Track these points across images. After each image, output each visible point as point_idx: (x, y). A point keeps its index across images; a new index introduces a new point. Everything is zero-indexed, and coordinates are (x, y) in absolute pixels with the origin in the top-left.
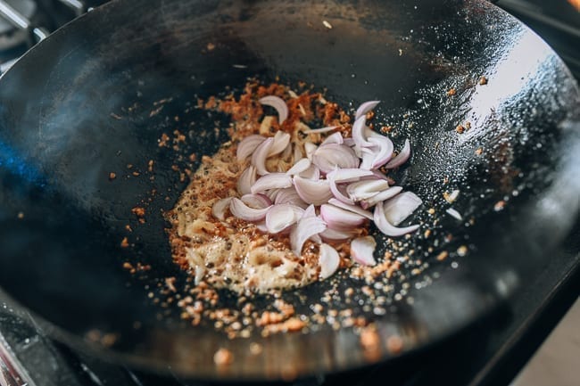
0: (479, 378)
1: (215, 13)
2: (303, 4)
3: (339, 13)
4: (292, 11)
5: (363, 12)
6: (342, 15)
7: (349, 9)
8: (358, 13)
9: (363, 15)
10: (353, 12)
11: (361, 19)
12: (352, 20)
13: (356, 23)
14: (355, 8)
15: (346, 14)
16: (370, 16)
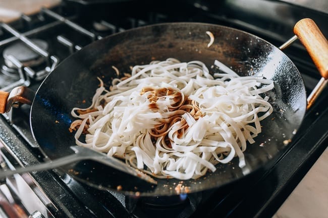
0: (258, 214)
1: (157, 43)
2: (198, 43)
3: (214, 48)
4: (192, 45)
5: (225, 49)
6: (215, 49)
7: (218, 47)
8: (223, 49)
9: (225, 50)
10: (220, 49)
11: (224, 52)
12: (219, 52)
13: (221, 54)
14: (222, 47)
15: (217, 49)
16: (227, 51)
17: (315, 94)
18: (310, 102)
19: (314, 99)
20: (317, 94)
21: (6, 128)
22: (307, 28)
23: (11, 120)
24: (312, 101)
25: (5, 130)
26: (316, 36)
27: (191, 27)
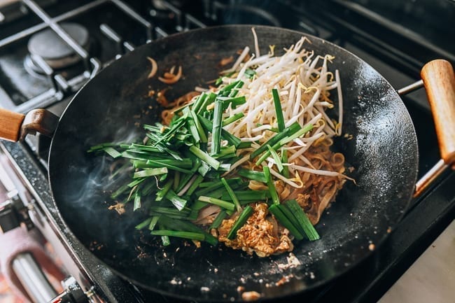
17: (428, 180)
18: (419, 189)
19: (425, 186)
20: (430, 181)
21: (32, 164)
22: (438, 76)
23: (37, 152)
24: (422, 189)
25: (30, 167)
26: (447, 93)
27: (282, 35)
